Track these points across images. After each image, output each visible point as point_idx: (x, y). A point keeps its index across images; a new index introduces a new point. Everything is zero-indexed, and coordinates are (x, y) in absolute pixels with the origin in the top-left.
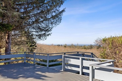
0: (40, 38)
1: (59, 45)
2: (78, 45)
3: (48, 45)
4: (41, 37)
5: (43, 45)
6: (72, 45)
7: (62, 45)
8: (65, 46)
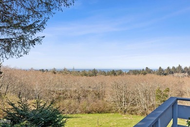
0: (8, 50)
1: (43, 71)
2: (74, 69)
3: (24, 70)
4: (12, 49)
5: (15, 70)
6: (64, 70)
7: (47, 70)
8: (54, 72)
